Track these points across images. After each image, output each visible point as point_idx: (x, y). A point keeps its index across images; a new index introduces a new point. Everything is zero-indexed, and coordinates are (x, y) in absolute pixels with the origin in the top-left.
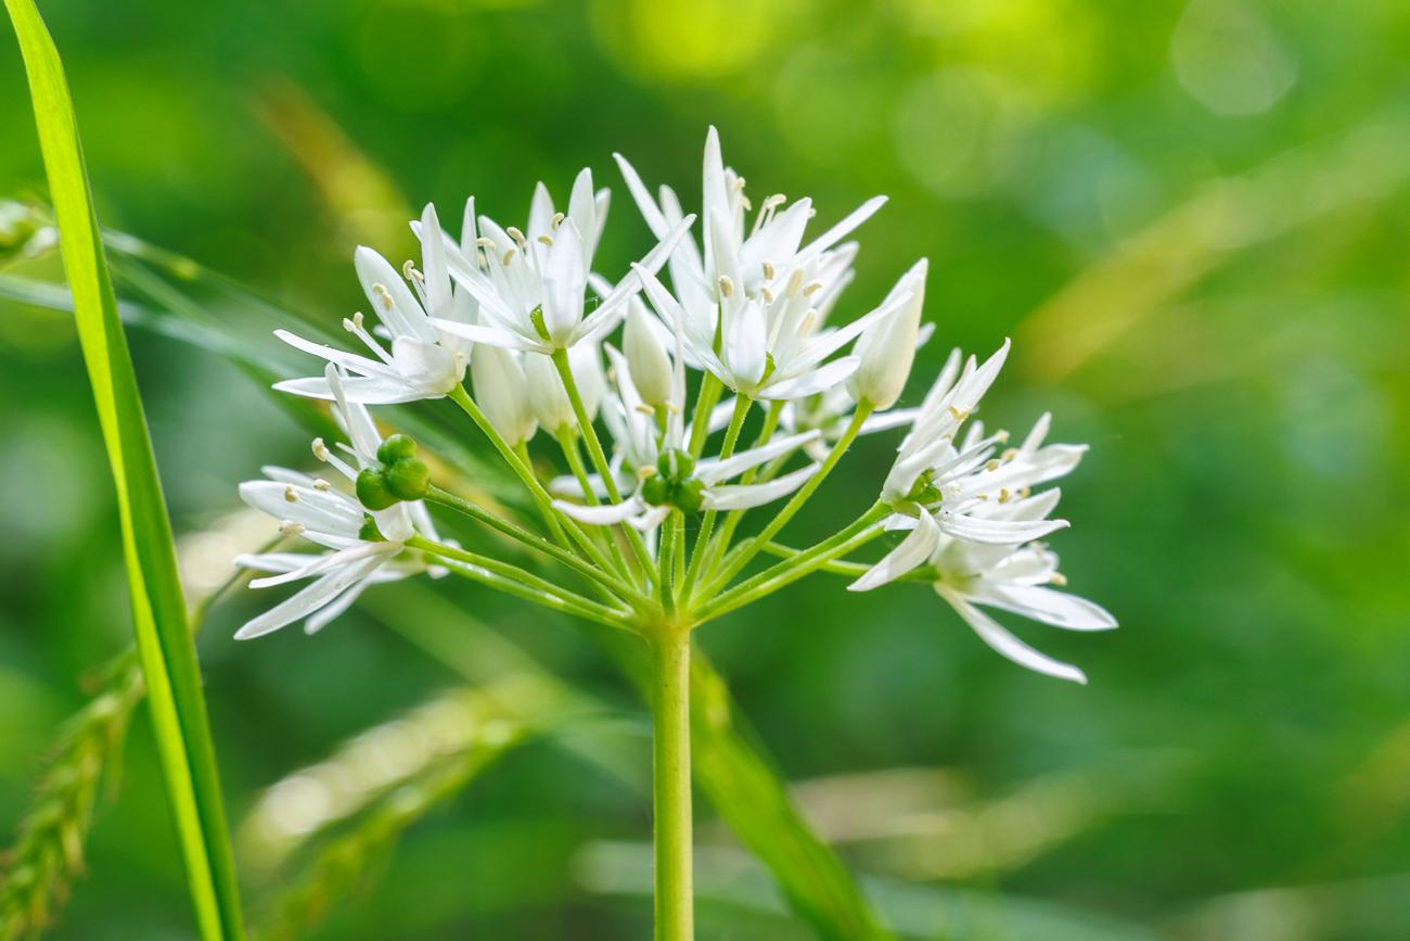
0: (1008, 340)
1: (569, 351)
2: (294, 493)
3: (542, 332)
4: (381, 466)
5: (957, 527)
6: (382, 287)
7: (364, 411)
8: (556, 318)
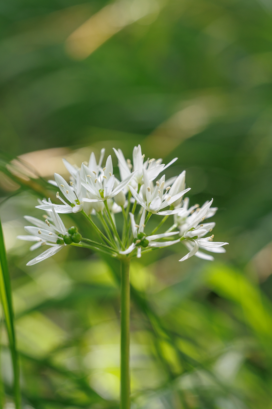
0: (212, 199)
1: (107, 200)
2: (40, 232)
3: (102, 197)
4: (70, 235)
5: (202, 243)
6: (63, 185)
7: (58, 214)
8: (106, 194)
